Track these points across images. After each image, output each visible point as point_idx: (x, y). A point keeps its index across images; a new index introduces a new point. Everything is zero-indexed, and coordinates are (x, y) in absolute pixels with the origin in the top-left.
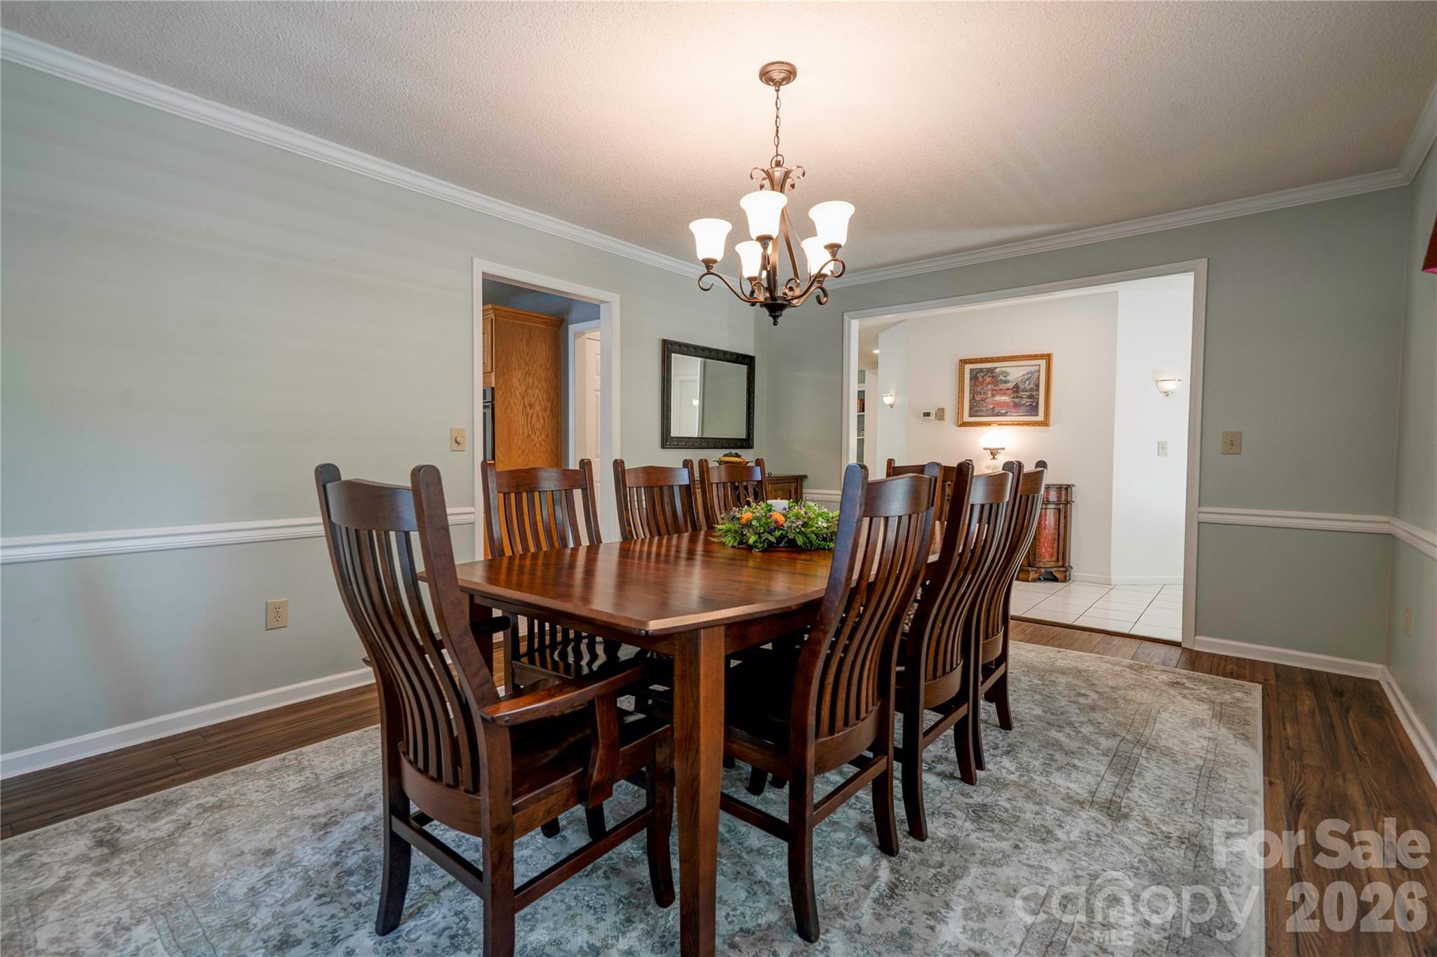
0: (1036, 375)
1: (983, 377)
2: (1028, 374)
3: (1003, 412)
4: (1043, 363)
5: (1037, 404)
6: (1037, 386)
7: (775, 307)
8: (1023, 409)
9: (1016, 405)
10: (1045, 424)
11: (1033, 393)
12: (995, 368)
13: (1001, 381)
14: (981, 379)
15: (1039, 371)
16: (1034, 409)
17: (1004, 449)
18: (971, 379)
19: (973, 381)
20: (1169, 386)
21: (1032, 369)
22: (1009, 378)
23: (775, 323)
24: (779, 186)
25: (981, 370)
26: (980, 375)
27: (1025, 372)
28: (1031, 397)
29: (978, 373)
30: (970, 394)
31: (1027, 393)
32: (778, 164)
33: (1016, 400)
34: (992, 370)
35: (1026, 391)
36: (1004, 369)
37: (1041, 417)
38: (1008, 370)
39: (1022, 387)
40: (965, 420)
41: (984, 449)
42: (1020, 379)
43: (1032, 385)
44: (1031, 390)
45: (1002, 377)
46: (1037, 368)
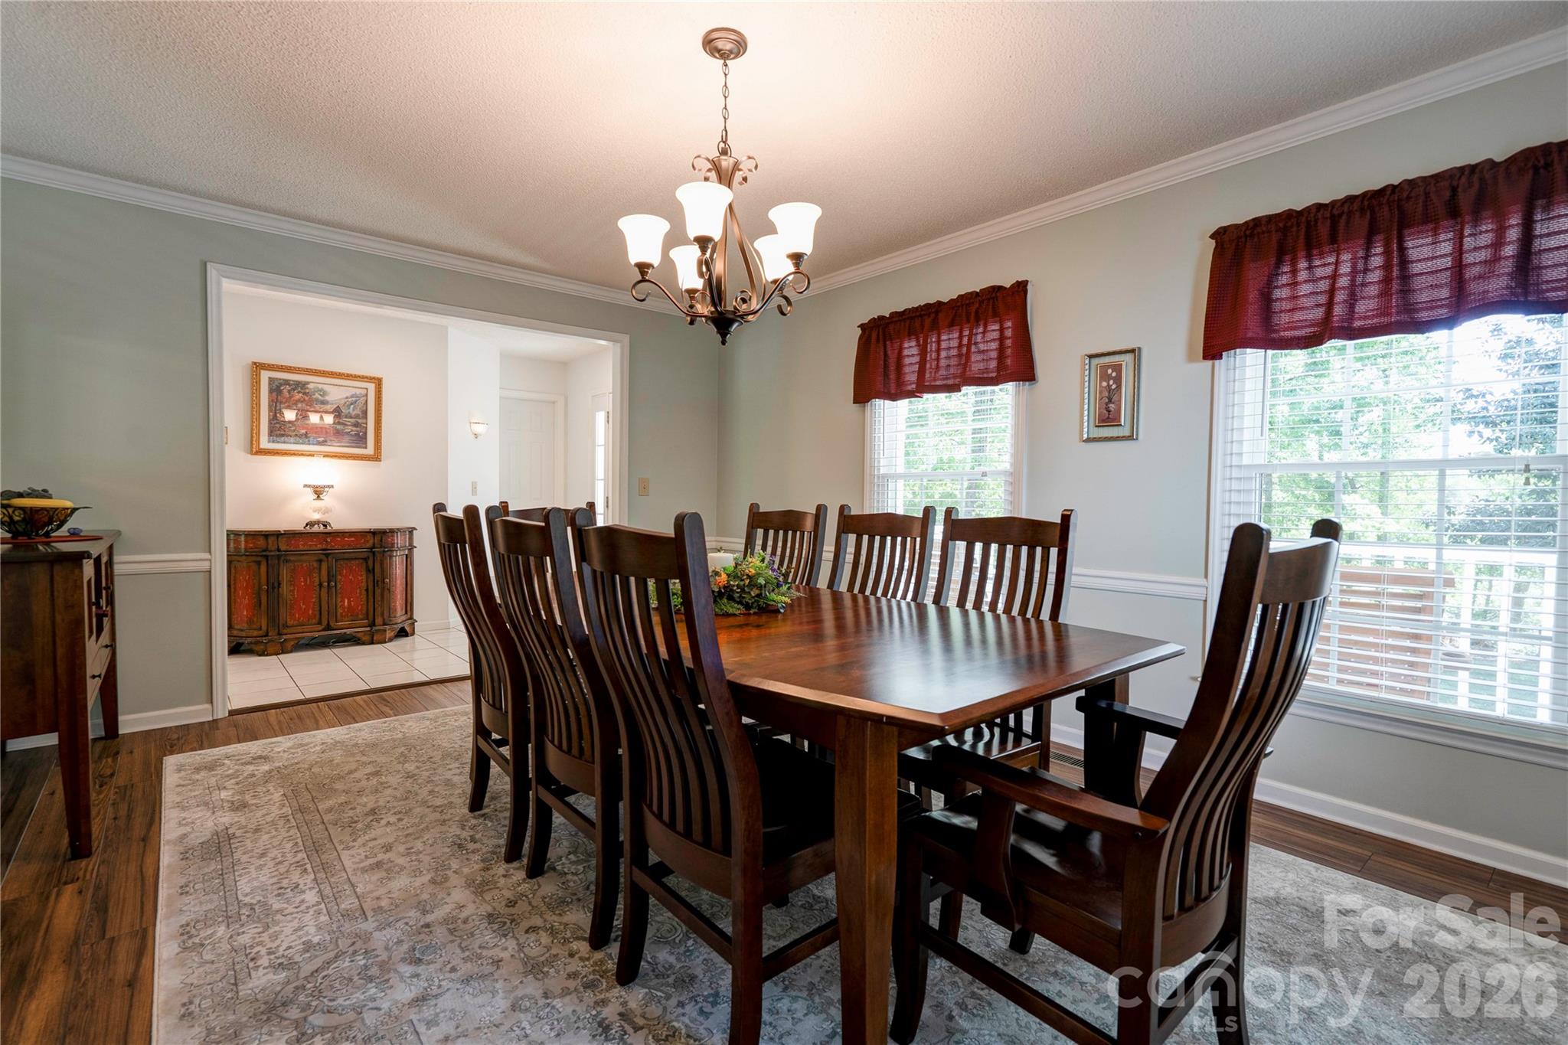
0: (363, 400)
1: (289, 391)
2: (352, 397)
3: (321, 439)
4: (371, 387)
5: (365, 433)
6: (365, 413)
7: (723, 322)
8: (347, 438)
9: (338, 434)
10: (376, 457)
11: (360, 421)
12: (308, 383)
13: (317, 400)
14: (287, 394)
15: (367, 395)
16: (360, 439)
17: (332, 486)
18: (271, 391)
19: (274, 394)
20: (479, 429)
21: (358, 392)
22: (327, 398)
23: (724, 343)
24: (725, 177)
25: (287, 382)
26: (285, 389)
27: (348, 394)
28: (356, 425)
29: (281, 385)
30: (270, 410)
31: (352, 420)
32: (724, 152)
33: (338, 427)
34: (303, 385)
35: (351, 417)
36: (320, 386)
37: (370, 450)
38: (326, 387)
39: (345, 411)
40: (262, 446)
41: (305, 486)
42: (343, 402)
43: (358, 412)
44: (357, 416)
45: (317, 395)
46: (364, 392)
